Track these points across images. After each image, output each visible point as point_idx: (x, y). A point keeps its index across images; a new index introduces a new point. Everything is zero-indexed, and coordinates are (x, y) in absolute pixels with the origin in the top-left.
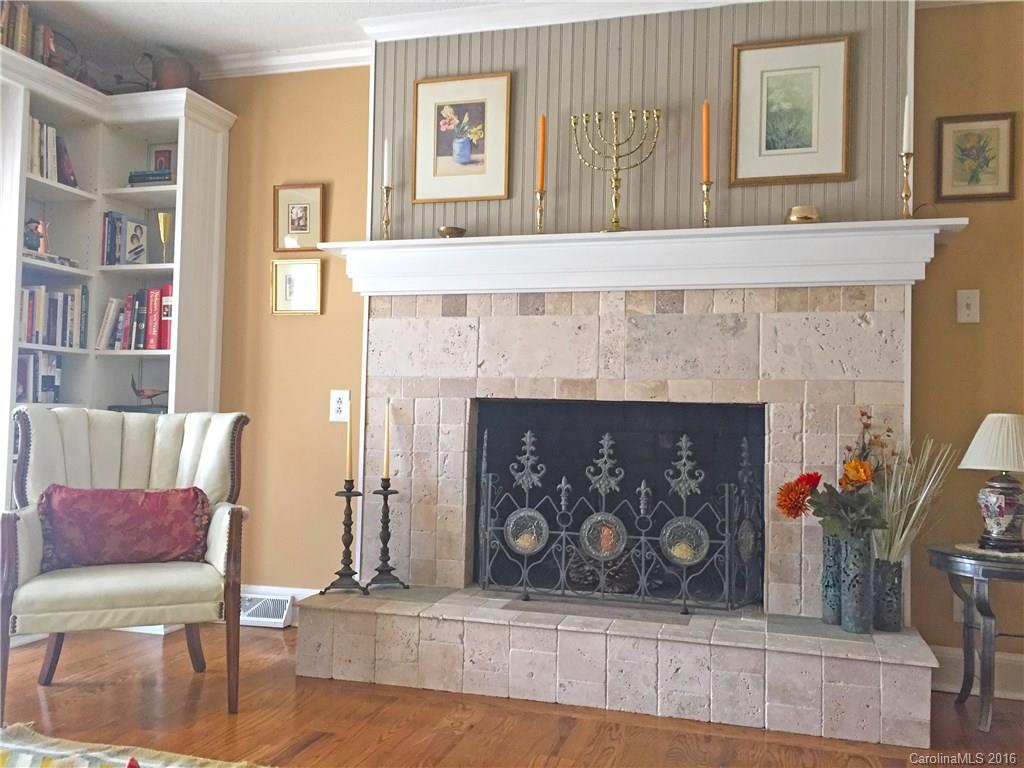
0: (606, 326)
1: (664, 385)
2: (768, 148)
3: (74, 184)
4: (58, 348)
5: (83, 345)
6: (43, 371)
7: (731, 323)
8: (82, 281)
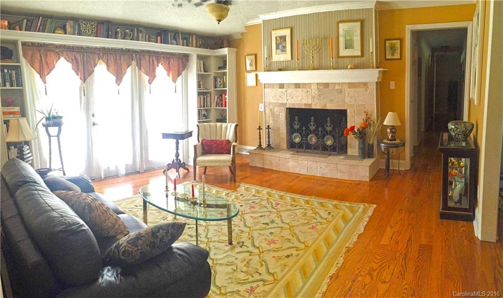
0: (313, 91)
1: (326, 105)
2: (346, 48)
3: (207, 72)
4: (206, 108)
5: (211, 106)
6: (203, 113)
7: (339, 91)
8: (210, 93)
